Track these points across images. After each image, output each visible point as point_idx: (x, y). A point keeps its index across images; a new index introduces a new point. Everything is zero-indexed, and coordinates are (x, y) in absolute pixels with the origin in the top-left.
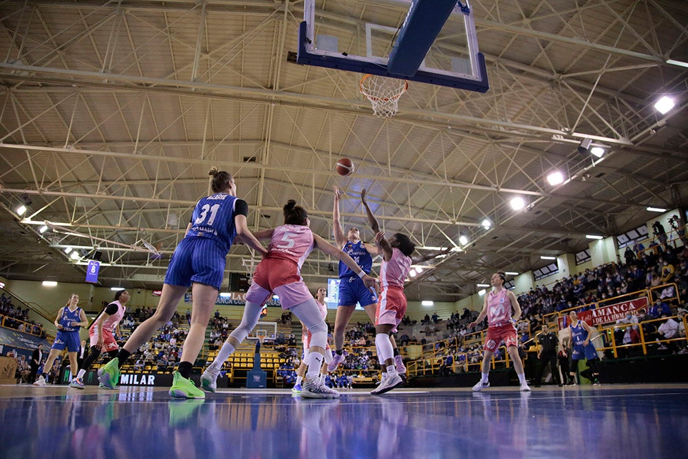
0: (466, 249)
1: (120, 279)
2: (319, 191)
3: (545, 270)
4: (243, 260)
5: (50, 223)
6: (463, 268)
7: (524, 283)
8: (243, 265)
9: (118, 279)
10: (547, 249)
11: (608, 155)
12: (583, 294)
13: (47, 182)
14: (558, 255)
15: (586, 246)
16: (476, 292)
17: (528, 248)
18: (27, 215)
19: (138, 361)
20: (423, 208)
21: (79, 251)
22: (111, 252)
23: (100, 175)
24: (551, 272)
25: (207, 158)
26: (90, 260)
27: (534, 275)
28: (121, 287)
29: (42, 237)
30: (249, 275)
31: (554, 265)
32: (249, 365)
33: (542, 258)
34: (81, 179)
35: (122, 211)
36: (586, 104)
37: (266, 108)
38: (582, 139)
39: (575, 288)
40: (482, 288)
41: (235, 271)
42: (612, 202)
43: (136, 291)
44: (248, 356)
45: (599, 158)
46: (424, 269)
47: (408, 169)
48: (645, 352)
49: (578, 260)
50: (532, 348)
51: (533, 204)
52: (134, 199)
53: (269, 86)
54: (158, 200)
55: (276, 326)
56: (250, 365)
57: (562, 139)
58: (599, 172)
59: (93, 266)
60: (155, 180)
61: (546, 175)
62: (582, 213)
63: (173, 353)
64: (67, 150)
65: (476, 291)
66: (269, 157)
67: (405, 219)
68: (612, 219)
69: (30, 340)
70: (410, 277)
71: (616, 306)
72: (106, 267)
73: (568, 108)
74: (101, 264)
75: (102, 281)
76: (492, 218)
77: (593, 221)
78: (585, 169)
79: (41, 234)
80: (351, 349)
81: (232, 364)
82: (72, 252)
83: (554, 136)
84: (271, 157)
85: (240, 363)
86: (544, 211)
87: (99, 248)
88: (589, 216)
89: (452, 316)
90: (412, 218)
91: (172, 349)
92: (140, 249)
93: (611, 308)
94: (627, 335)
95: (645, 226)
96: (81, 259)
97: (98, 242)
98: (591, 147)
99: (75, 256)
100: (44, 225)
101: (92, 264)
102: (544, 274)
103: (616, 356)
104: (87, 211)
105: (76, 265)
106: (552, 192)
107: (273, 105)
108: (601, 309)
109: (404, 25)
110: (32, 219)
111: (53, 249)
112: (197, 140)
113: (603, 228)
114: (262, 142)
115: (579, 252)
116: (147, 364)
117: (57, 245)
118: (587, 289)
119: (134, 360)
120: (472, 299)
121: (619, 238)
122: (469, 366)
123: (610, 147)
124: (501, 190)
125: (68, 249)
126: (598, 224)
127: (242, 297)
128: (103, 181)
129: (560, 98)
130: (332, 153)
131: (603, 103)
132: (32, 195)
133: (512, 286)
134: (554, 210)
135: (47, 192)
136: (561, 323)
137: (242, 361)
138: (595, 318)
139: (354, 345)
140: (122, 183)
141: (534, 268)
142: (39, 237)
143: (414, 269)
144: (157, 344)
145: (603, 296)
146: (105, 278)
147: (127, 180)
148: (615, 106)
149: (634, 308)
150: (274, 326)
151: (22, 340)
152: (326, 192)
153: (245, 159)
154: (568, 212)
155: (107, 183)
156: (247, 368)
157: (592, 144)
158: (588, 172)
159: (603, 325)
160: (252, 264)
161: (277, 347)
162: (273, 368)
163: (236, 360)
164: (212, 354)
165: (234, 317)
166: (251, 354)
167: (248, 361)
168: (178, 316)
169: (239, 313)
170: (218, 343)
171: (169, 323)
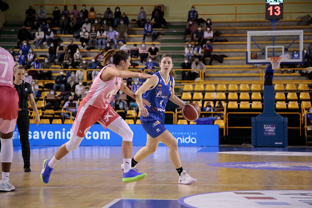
19: (67, 104)
32: (255, 105)
44: (253, 88)
55: (302, 38)
56: (256, 105)
85: (239, 101)
119: (59, 101)
137: (241, 97)
150: (298, 37)
156: (251, 110)
161: (304, 70)
162: (299, 110)
163: (230, 96)
164: (188, 86)
165: (224, 19)
166: (257, 85)
167: (253, 97)
169: (232, 9)
170: (194, 68)
171: (112, 34)
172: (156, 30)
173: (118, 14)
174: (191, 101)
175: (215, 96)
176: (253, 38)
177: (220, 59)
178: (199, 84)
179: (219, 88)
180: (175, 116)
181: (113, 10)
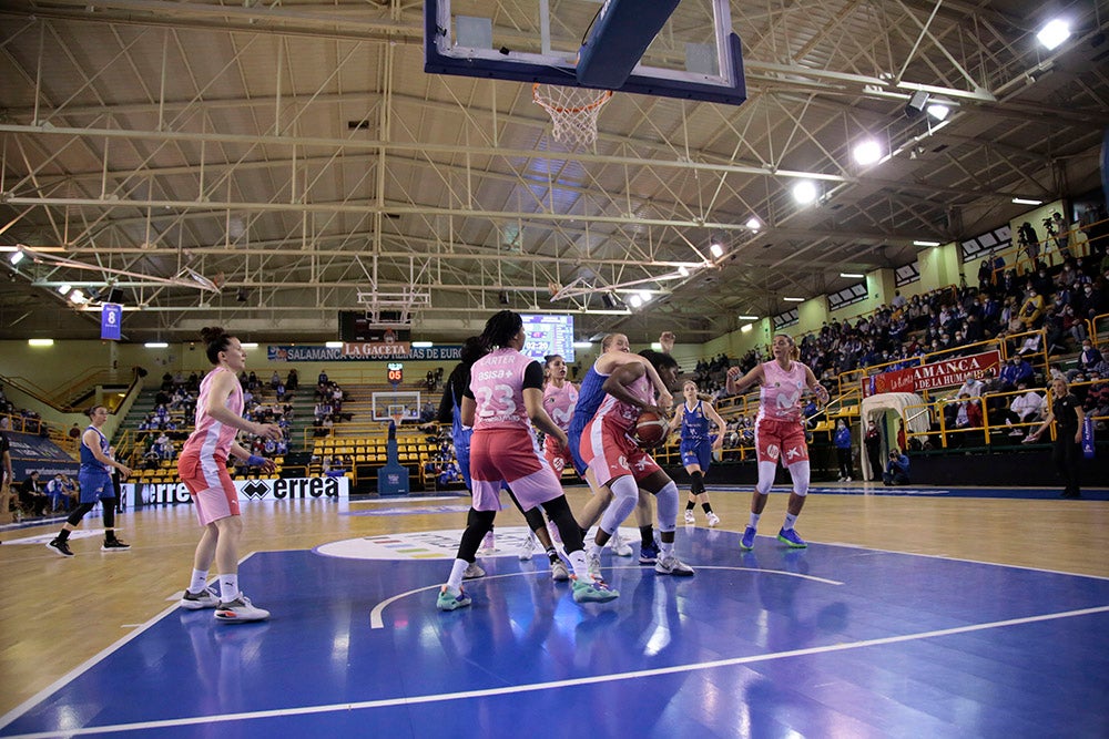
0: (721, 264)
1: (159, 330)
2: (477, 173)
3: (847, 294)
4: (360, 294)
5: (27, 248)
6: (716, 291)
7: (813, 315)
8: (360, 301)
9: (154, 329)
10: (850, 262)
11: (955, 117)
12: (903, 337)
14: (868, 271)
15: (912, 258)
16: (738, 328)
17: (820, 261)
20: (650, 198)
21: (84, 289)
22: (138, 289)
24: (856, 297)
25: (286, 133)
26: (104, 304)
27: (830, 302)
28: (162, 341)
29: (17, 271)
30: (370, 315)
31: (860, 287)
32: (380, 458)
33: (842, 275)
34: (72, 170)
35: (149, 220)
36: (925, 30)
37: (381, 50)
38: (912, 92)
39: (893, 328)
40: (747, 322)
41: (346, 309)
42: (952, 189)
43: (186, 347)
44: (378, 442)
45: (940, 122)
46: (655, 295)
47: (626, 136)
48: (988, 441)
49: (899, 279)
50: (820, 426)
51: (829, 194)
52: (168, 204)
54: (208, 204)
55: (419, 398)
56: (382, 458)
57: (881, 92)
58: (938, 145)
59: (111, 314)
60: (200, 165)
61: (852, 144)
62: (907, 204)
63: (257, 445)
64: (39, 129)
65: (738, 326)
66: (392, 123)
67: (622, 219)
68: (956, 214)
69: (23, 442)
70: (631, 308)
71: (951, 362)
72: (131, 312)
73: (893, 36)
74: (123, 308)
75: (129, 334)
76: (763, 214)
77: (924, 216)
78: (916, 138)
79: (15, 266)
81: (352, 458)
82: (71, 292)
83: (867, 87)
84: (394, 119)
85: (366, 454)
86: (847, 204)
87: (117, 284)
88: (919, 209)
89: (698, 367)
90: (632, 219)
92: (187, 283)
93: (944, 366)
94: (962, 412)
95: (1007, 228)
96: (89, 301)
97: (113, 275)
98: (928, 104)
99: (78, 297)
100: (15, 253)
101: (108, 309)
102: (844, 301)
103: (944, 445)
105: (81, 313)
106: (860, 174)
107: (393, 44)
108: (928, 368)
109: (602, 14)
111: (39, 289)
112: (267, 96)
113: (941, 227)
114: (378, 95)
115: (901, 267)
117: (45, 283)
118: (910, 329)
120: (730, 338)
121: (965, 245)
122: (724, 453)
123: (958, 104)
124: (779, 173)
125: (65, 287)
126: (932, 223)
127: (361, 350)
128: (109, 170)
129: (881, 18)
130: (497, 112)
131: (952, 25)
133: (794, 319)
134: (864, 202)
135: (13, 200)
136: (867, 387)
137: (368, 451)
138: (918, 381)
140: (143, 174)
141: (829, 291)
142: (12, 272)
143: (638, 295)
145: (934, 345)
146: (133, 330)
147: (151, 168)
148: (973, 30)
149: (977, 366)
150: (416, 397)
152: (491, 175)
153: (352, 125)
154: (887, 202)
155: (117, 175)
156: (377, 462)
157: (930, 100)
158: (920, 144)
159: (929, 391)
160: (375, 299)
161: (422, 426)
162: (419, 461)
163: (358, 450)
164: (320, 443)
165: (352, 382)
166: (382, 440)
167: (379, 450)
168: (260, 383)
169: (358, 374)
170: (328, 425)
172: (289, 392)
173: (253, 379)
174: (322, 456)
175: (344, 451)
176: (377, 399)
177: (348, 417)
178: (330, 440)
179: (348, 444)
180: (307, 470)
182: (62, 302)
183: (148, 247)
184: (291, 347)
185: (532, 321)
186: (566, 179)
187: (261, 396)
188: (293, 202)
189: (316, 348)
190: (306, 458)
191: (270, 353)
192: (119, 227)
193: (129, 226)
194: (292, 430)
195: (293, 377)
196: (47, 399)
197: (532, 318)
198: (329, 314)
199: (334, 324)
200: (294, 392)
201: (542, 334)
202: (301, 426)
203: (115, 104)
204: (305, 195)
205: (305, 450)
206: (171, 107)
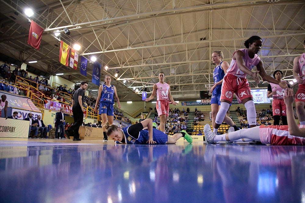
4: (206, 85)
5: (127, 79)
8: (206, 87)
13: (123, 63)
18: (119, 76)
20: (295, 49)
21: (138, 88)
22: (150, 87)
23: (142, 56)
25: (184, 42)
26: (143, 92)
29: (125, 85)
30: (208, 91)
34: (135, 60)
35: (152, 70)
37: (208, 13)
41: (202, 90)
47: (285, 29)
52: (156, 64)
53: (208, 2)
54: (166, 63)
60: (164, 55)
63: (179, 127)
64: (129, 49)
66: (212, 36)
67: (286, 55)
69: (126, 124)
72: (149, 94)
74: (147, 93)
79: (124, 83)
80: (260, 122)
82: (136, 89)
87: (146, 86)
91: (179, 125)
96: (139, 91)
97: (145, 84)
99: (137, 91)
100: (124, 80)
104: (139, 72)
105: (138, 94)
107: (211, 11)
110: (120, 78)
111: (129, 89)
112: (179, 35)
114: (208, 30)
116: (169, 132)
117: (130, 87)
125: (134, 88)
127: (206, 102)
128: (143, 59)
130: (243, 29)
132: (119, 69)
135: (124, 67)
139: (262, 120)
140: (151, 59)
142: (124, 85)
143: (292, 81)
144: (173, 124)
147: (152, 57)
151: (123, 124)
153: (201, 39)
155: (145, 60)
160: (210, 86)
164: (196, 127)
165: (204, 111)
168: (180, 111)
169: (205, 108)
170: (197, 122)
171: (176, 115)
172: (187, 114)
173: (178, 110)
174: (196, 130)
177: (203, 120)
178: (198, 126)
180: (192, 133)
181: (177, 109)
182: (134, 92)
183: (152, 76)
184: (187, 102)
185: (256, 91)
186: (266, 46)
187: (180, 114)
188: (187, 60)
189: (194, 102)
190: (192, 131)
191: (182, 103)
192: (145, 73)
193: (148, 72)
194: (188, 123)
195: (188, 110)
196: (131, 115)
197: (256, 90)
198: (197, 92)
199: (199, 95)
200: (188, 113)
201: (260, 95)
202: (191, 122)
203: (144, 42)
204: (190, 59)
205: (192, 129)
206: (156, 41)
